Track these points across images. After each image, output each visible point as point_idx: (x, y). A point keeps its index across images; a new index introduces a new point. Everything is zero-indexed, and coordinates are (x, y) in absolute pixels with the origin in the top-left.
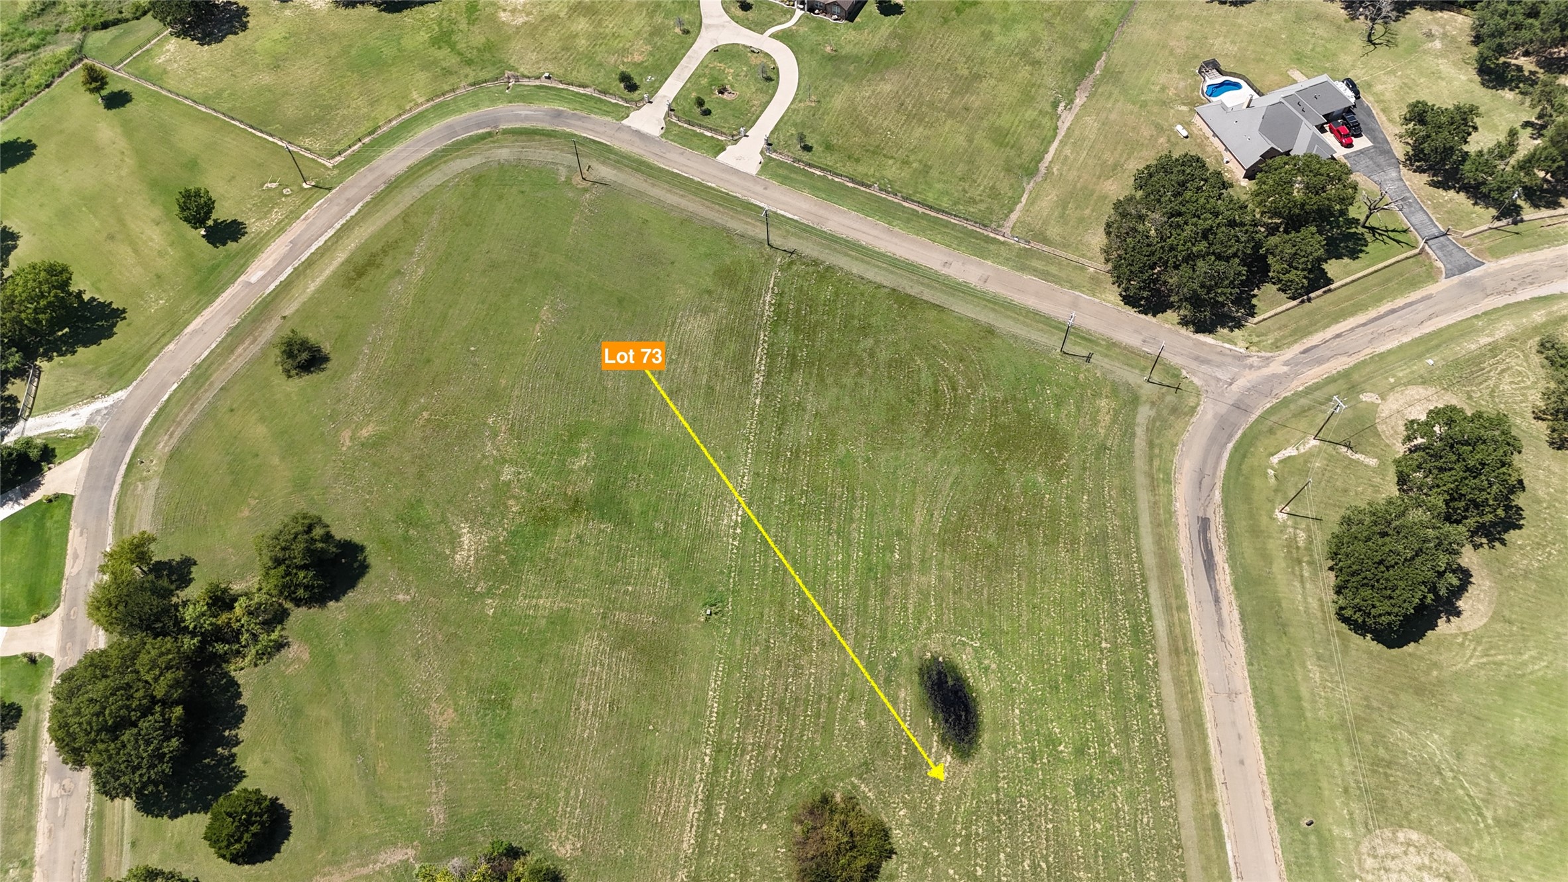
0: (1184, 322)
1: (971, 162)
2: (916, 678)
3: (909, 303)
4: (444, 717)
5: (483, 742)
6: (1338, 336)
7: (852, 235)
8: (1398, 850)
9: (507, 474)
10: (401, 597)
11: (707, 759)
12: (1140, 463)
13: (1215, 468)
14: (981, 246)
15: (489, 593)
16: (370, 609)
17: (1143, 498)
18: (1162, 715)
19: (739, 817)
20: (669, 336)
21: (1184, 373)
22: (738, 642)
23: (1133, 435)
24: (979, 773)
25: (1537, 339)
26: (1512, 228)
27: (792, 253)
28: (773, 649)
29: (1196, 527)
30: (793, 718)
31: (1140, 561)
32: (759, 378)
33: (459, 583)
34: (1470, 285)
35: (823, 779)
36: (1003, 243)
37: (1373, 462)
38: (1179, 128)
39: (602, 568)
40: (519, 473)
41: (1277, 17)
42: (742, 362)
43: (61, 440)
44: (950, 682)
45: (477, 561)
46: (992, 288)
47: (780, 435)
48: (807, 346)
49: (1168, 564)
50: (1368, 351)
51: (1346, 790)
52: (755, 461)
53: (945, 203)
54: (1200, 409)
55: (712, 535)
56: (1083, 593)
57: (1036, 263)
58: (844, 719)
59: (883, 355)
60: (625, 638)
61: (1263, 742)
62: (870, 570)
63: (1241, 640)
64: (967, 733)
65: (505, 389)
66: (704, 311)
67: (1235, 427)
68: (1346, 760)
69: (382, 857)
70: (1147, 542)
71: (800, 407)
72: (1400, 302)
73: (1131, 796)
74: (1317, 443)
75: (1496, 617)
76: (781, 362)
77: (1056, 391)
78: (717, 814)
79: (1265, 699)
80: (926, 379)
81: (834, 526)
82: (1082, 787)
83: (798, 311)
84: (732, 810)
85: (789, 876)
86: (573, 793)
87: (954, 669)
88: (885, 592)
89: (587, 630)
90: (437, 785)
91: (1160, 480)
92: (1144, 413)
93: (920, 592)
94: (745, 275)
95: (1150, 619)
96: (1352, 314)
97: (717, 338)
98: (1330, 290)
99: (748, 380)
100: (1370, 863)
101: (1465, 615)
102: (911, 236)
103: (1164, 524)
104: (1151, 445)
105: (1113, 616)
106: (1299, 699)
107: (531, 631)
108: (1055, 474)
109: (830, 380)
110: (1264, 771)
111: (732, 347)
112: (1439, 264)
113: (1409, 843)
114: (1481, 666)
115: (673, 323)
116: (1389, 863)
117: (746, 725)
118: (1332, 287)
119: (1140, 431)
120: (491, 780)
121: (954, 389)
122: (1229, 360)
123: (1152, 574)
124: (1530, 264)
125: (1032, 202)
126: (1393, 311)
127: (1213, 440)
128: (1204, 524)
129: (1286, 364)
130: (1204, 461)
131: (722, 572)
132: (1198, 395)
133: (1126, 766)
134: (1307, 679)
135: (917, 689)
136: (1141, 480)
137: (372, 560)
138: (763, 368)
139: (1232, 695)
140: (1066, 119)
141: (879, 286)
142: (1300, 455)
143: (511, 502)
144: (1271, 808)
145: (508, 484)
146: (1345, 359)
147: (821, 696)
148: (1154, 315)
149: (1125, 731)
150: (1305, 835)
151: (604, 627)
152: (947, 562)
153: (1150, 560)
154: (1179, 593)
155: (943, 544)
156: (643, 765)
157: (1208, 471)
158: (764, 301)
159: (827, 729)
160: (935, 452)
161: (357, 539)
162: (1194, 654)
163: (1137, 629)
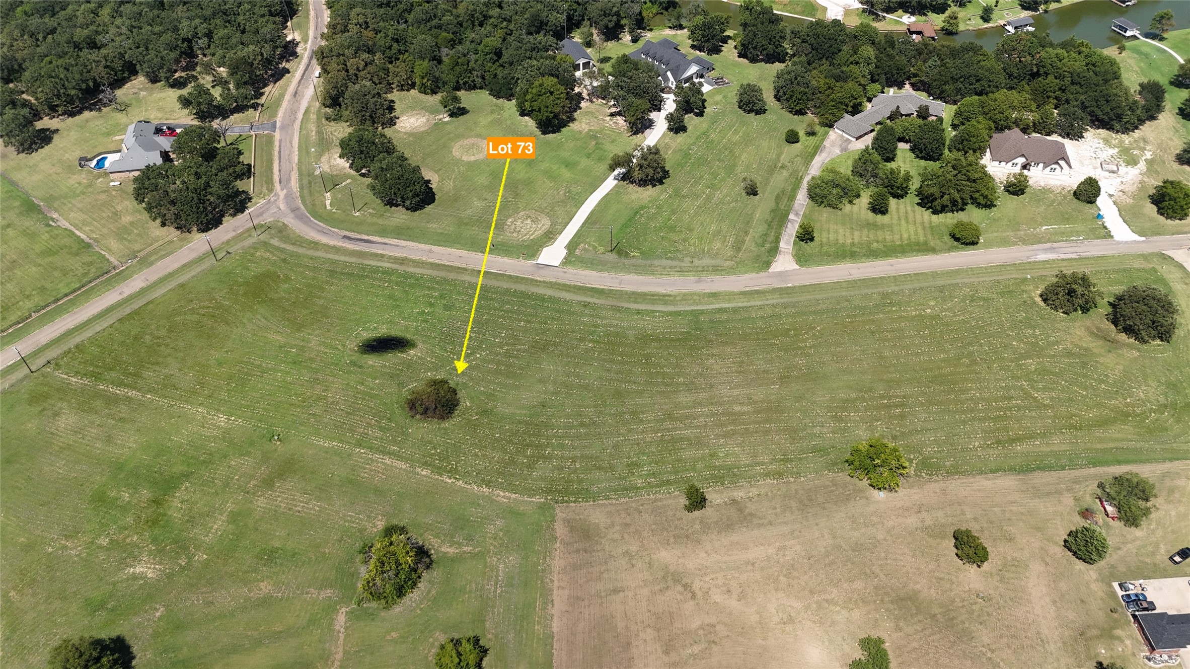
0: (234, 215)
1: (56, 269)
2: (365, 356)
4: (265, 587)
5: (293, 565)
6: (280, 171)
7: (62, 330)
8: (513, 226)
9: (104, 541)
10: (158, 614)
11: (362, 451)
12: (300, 251)
13: (320, 226)
14: (122, 276)
15: (190, 558)
16: (156, 635)
17: (320, 254)
18: (428, 275)
19: (400, 441)
20: (61, 437)
21: (263, 223)
22: (302, 428)
23: (284, 249)
24: (424, 342)
25: (324, 120)
26: (264, 108)
27: (49, 362)
28: (316, 412)
29: (347, 241)
30: (359, 410)
32: (132, 393)
33: (170, 576)
34: (283, 128)
35: (398, 403)
36: (127, 268)
37: (349, 181)
38: (112, 184)
39: (214, 491)
40: (109, 533)
41: (72, 133)
42: (111, 400)
44: (375, 343)
45: (161, 564)
46: (153, 278)
47: (181, 389)
48: (127, 366)
49: (360, 254)
50: (294, 165)
52: (191, 404)
53: (77, 286)
54: (286, 222)
55: (227, 431)
56: (357, 286)
57: (153, 258)
58: (371, 389)
59: (163, 332)
60: (268, 483)
62: (295, 363)
63: (409, 242)
64: (403, 343)
65: (28, 539)
66: (56, 415)
67: (303, 214)
69: (337, 628)
70: (343, 258)
71: (168, 377)
72: (277, 149)
73: (459, 293)
74: (328, 194)
75: (436, 172)
76: (129, 381)
77: (240, 268)
78: (394, 450)
79: (437, 243)
80: (195, 318)
81: (259, 374)
82: (447, 308)
83: (97, 367)
84: (395, 442)
85: (439, 424)
86: (349, 518)
87: (368, 340)
88: (311, 359)
89: (251, 502)
90: (307, 593)
91: (315, 245)
92: (274, 242)
93: (320, 345)
94: (46, 389)
95: (382, 267)
96: (272, 164)
97: (84, 411)
98: (254, 167)
99: (129, 399)
101: (431, 179)
102: (86, 305)
103: (337, 250)
104: (293, 244)
105: (374, 279)
106: (442, 233)
107: (233, 534)
108: (287, 279)
109: (160, 360)
110: (466, 252)
111: (98, 403)
112: (266, 132)
113: (512, 222)
114: (454, 182)
115: (52, 433)
116: (518, 229)
117: (352, 430)
118: (253, 164)
119: (283, 246)
120: (319, 562)
121: (209, 307)
122: (267, 206)
123: (360, 261)
124: (286, 110)
125: (110, 250)
126: (280, 152)
127: (305, 223)
128: (345, 237)
129: (282, 190)
130: (314, 228)
131: (255, 430)
132: (278, 221)
133: (445, 292)
134: (435, 229)
135: (371, 356)
136: (310, 253)
137: (114, 635)
138: (126, 390)
139: (430, 251)
140: (64, 223)
141: (111, 326)
142: (332, 200)
143: (128, 540)
145: (112, 540)
146: (293, 173)
147: (354, 396)
148: (221, 224)
149: (429, 288)
150: (497, 249)
151: (254, 494)
152: (310, 331)
153: (353, 260)
154: (376, 255)
155: (298, 330)
156: (351, 482)
157: (321, 229)
158: (75, 382)
159: (373, 397)
160: (242, 323)
162: (406, 258)
163: (383, 273)
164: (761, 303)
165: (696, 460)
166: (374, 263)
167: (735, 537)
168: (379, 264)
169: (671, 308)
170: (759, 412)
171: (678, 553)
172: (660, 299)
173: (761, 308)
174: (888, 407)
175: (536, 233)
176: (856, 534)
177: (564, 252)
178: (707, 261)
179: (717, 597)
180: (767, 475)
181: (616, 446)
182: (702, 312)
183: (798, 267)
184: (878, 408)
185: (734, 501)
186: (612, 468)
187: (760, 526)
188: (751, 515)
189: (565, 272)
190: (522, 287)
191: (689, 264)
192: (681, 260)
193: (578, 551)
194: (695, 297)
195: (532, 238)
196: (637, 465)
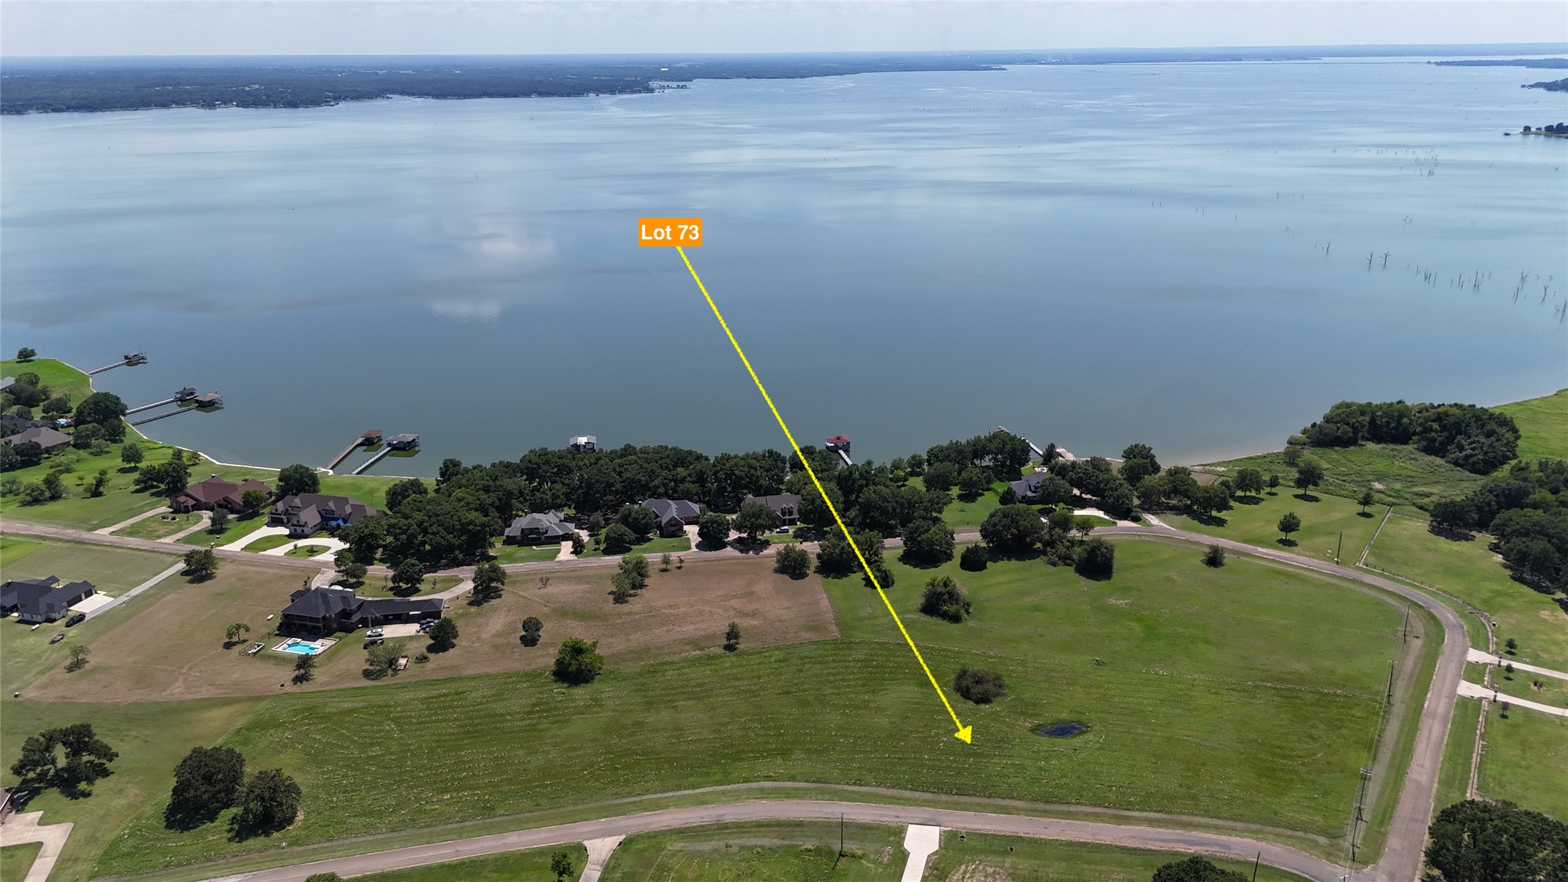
2: (1075, 720)
3: (1372, 747)
4: (1028, 599)
5: (1019, 607)
9: (1165, 611)
10: (1085, 589)
11: (1018, 658)
15: (1094, 608)
16: (1078, 583)
17: (1239, 825)
18: (1072, 803)
22: (1083, 670)
24: (1023, 734)
27: (1389, 704)
28: (1082, 678)
30: (1043, 682)
31: (1181, 813)
32: (1269, 685)
33: (1098, 601)
35: (1012, 689)
39: (1116, 635)
40: (1167, 614)
42: (1280, 680)
43: (1145, 522)
45: (1111, 605)
47: (1228, 690)
48: (1305, 704)
51: (1035, 871)
53: (1491, 774)
55: (1147, 665)
56: (1149, 786)
58: (1046, 697)
59: (1314, 732)
60: (1077, 639)
61: (1062, 840)
62: (1141, 711)
63: (1133, 845)
68: (1056, 875)
70: (1200, 820)
71: (1253, 698)
73: (1017, 783)
76: (1287, 693)
77: (1320, 799)
78: (991, 659)
81: (1167, 703)
82: (1020, 767)
83: (1336, 702)
84: (993, 663)
86: (997, 627)
88: (1127, 715)
89: (1080, 630)
92: (1322, 840)
93: (1131, 726)
95: (1138, 810)
97: (1295, 673)
99: (1265, 681)
100: (990, 870)
105: (1136, 796)
107: (1076, 617)
108: (1242, 788)
109: (1281, 710)
110: (1042, 837)
111: (1290, 678)
117: (1037, 669)
120: (1001, 609)
123: (1174, 817)
132: (1352, 869)
133: (1036, 785)
135: (1069, 720)
136: (1254, 827)
137: (1103, 582)
139: (1091, 834)
141: (1380, 737)
143: (1148, 612)
144: (1019, 834)
145: (1159, 611)
147: (1057, 690)
149: (1057, 787)
151: (1082, 634)
152: (1155, 738)
155: (1168, 738)
156: (1012, 643)
160: (1242, 743)
161: (1112, 580)
164: (644, 797)
165: (730, 668)
166: (1152, 815)
167: (702, 633)
168: (1145, 814)
169: (754, 785)
170: (669, 701)
171: (745, 624)
172: (769, 794)
173: (647, 792)
174: (543, 711)
175: (959, 875)
176: (611, 640)
177: (908, 844)
178: (707, 846)
179: (718, 611)
180: (673, 663)
181: (800, 671)
182: (718, 783)
183: (586, 843)
184: (556, 709)
185: (702, 649)
186: (801, 658)
187: (684, 639)
188: (688, 644)
189: (897, 817)
190: (944, 797)
191: (731, 842)
192: (742, 848)
193: (818, 620)
194: (724, 799)
195: (963, 867)
196: (779, 661)
